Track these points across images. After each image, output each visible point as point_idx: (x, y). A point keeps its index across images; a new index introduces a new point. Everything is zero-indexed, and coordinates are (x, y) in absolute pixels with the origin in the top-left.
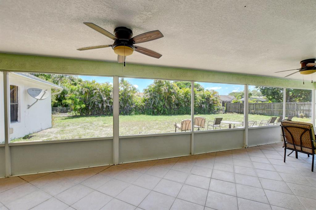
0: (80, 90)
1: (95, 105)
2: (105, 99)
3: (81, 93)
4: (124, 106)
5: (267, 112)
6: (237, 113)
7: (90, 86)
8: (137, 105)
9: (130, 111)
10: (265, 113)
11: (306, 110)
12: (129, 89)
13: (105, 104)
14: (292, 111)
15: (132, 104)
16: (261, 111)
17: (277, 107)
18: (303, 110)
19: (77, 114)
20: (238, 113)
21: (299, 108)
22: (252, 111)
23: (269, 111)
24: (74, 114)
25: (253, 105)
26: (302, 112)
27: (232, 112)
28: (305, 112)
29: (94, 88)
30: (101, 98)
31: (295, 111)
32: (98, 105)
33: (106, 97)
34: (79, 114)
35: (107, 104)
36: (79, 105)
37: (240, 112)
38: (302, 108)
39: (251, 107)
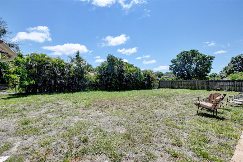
0: (29, 63)
1: (47, 81)
2: (59, 74)
3: (30, 67)
4: (79, 83)
5: (192, 87)
6: (168, 88)
7: (40, 59)
8: (91, 81)
9: (84, 87)
10: (191, 88)
11: (221, 86)
12: (84, 66)
13: (59, 80)
14: (211, 86)
15: (86, 81)
16: (188, 87)
17: (200, 83)
18: (219, 86)
19: (21, 91)
20: (170, 88)
21: (216, 84)
22: (181, 86)
23: (194, 86)
24: (18, 92)
25: (181, 82)
26: (218, 87)
27: (165, 88)
28: (220, 87)
29: (46, 62)
30: (55, 73)
31: (213, 86)
32: (50, 81)
33: (60, 72)
34: (24, 92)
35: (61, 80)
36: (27, 81)
37: (170, 87)
38: (218, 84)
39: (180, 84)
